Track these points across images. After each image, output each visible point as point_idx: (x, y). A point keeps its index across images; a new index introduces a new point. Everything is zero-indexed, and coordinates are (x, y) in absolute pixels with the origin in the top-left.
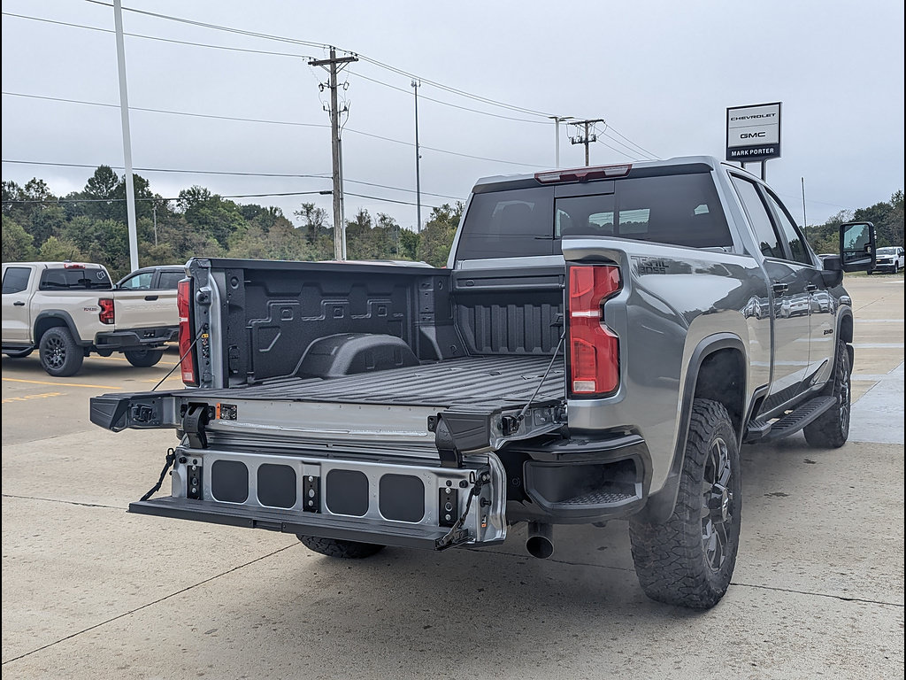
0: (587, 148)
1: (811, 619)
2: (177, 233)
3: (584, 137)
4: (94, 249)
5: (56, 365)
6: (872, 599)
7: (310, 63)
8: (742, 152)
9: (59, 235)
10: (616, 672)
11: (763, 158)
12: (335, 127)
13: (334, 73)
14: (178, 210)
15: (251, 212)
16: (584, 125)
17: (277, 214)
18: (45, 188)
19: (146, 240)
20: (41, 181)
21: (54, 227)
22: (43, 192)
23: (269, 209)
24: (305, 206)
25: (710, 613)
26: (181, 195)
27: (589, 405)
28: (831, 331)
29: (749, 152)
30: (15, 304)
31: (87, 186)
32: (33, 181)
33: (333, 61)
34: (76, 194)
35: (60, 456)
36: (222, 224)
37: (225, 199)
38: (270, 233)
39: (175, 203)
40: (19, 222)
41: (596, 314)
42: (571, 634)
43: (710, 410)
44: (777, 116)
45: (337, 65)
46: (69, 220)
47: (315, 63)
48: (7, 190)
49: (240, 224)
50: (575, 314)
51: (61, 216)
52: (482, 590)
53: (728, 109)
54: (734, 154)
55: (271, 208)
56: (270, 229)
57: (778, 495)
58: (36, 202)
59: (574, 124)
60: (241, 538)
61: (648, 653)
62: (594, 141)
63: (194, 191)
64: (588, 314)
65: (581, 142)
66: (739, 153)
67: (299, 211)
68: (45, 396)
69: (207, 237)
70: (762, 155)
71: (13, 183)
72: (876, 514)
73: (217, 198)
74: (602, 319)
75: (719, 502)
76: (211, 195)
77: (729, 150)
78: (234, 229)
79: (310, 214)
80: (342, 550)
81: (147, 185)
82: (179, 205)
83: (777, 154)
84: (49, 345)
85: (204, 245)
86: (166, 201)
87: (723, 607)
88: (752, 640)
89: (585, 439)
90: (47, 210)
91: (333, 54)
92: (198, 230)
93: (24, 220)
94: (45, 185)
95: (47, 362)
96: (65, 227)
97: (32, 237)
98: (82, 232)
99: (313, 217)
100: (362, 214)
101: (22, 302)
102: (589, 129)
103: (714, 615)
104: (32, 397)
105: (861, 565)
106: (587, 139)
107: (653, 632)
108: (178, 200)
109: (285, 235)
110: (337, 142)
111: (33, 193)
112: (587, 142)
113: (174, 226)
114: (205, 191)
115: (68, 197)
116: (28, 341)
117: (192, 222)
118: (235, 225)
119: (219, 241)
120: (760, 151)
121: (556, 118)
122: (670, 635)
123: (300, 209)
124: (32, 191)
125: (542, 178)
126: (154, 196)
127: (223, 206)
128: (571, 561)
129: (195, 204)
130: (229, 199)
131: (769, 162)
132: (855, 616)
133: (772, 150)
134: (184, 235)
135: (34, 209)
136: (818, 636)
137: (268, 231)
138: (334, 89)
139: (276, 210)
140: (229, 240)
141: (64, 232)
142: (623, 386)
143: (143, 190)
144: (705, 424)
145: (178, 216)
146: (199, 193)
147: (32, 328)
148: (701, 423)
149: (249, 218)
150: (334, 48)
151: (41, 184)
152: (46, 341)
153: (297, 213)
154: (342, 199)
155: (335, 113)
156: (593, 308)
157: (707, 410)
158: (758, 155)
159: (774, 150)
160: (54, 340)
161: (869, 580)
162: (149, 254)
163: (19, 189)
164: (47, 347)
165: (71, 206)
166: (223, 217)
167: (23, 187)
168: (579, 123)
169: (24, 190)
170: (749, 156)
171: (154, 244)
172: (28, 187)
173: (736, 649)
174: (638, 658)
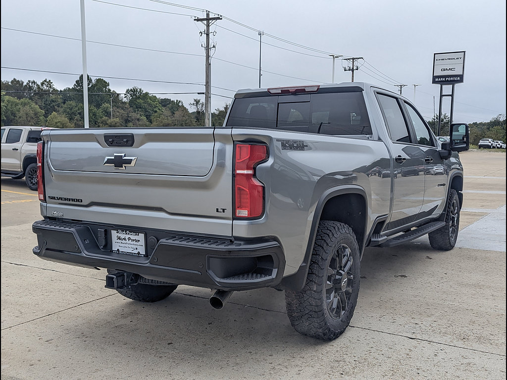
0: (353, 74)
1: (386, 349)
2: (124, 112)
3: (351, 67)
4: (77, 120)
5: (34, 184)
6: (426, 339)
7: (195, 20)
8: (442, 79)
9: (58, 111)
10: (263, 375)
11: (453, 83)
12: (208, 57)
13: (208, 26)
14: (125, 100)
15: (165, 102)
16: (352, 60)
17: (180, 104)
18: (51, 85)
19: (106, 116)
20: (50, 81)
21: (56, 107)
22: (50, 87)
23: (176, 101)
24: (195, 100)
25: (331, 343)
26: (127, 92)
27: (246, 224)
28: (444, 185)
29: (445, 79)
30: (13, 149)
31: (75, 85)
32: (45, 81)
33: (208, 19)
34: (69, 88)
35: (16, 236)
36: (149, 109)
37: (151, 95)
38: (175, 115)
39: (124, 96)
40: (36, 103)
41: (250, 172)
42: (248, 351)
43: (336, 228)
44: (462, 59)
45: (210, 21)
46: (64, 103)
47: (198, 20)
48: (31, 85)
49: (159, 109)
50: (238, 172)
51: (60, 101)
52: (211, 323)
53: (435, 54)
54: (437, 80)
55: (177, 101)
56: (175, 112)
57: (402, 276)
58: (47, 93)
59: (346, 59)
60: (92, 287)
61: (286, 364)
62: (357, 69)
63: (134, 90)
64: (245, 172)
65: (350, 70)
66: (439, 80)
67: (192, 103)
68: (23, 201)
69: (141, 115)
70: (453, 81)
71: (34, 81)
72: (452, 290)
73: (147, 94)
74: (254, 175)
75: (340, 281)
76: (144, 92)
77: (434, 77)
78: (156, 112)
79: (198, 105)
80: (139, 297)
81: (108, 85)
82: (125, 97)
83: (461, 81)
84: (31, 173)
85: (138, 120)
86: (118, 95)
87: (341, 340)
88: (347, 360)
89: (242, 243)
90: (53, 97)
91: (208, 15)
92: (135, 111)
93: (39, 102)
94: (52, 83)
95: (29, 182)
96: (62, 107)
97: (44, 112)
98: (71, 110)
99: (200, 106)
100: (227, 106)
101: (17, 148)
102: (355, 63)
103: (333, 344)
104: (16, 202)
105: (430, 319)
106: (353, 68)
107: (295, 352)
108: (125, 94)
109: (183, 116)
110: (208, 65)
111: (45, 87)
112: (353, 70)
113: (122, 109)
114: (140, 90)
115: (65, 90)
116: (20, 170)
117: (132, 107)
118: (156, 109)
119: (147, 118)
120: (452, 79)
121: (333, 56)
122: (303, 355)
123: (193, 102)
124: (44, 86)
125: (272, 92)
126: (112, 91)
127: (150, 98)
128: (268, 309)
129: (134, 97)
130: (153, 95)
131: (456, 85)
132: (412, 349)
133: (458, 78)
134: (128, 114)
135: (45, 96)
136: (386, 358)
137: (174, 114)
138: (208, 35)
139: (180, 102)
140: (152, 118)
141: (61, 110)
142: (267, 214)
143: (106, 88)
144: (331, 236)
145: (125, 103)
146: (137, 91)
147: (22, 163)
148: (329, 235)
149: (165, 106)
150: (209, 12)
151: (49, 83)
152: (29, 171)
153: (190, 104)
154: (210, 97)
155: (208, 49)
156: (248, 169)
157: (334, 228)
158: (451, 81)
159: (460, 79)
160: (33, 170)
161: (430, 328)
162: (107, 124)
163: (37, 85)
164: (30, 174)
165: (66, 95)
166: (150, 105)
167: (40, 84)
168: (349, 59)
169: (40, 86)
170: (445, 81)
171: (110, 118)
172: (42, 84)
173: (336, 364)
174: (279, 367)
